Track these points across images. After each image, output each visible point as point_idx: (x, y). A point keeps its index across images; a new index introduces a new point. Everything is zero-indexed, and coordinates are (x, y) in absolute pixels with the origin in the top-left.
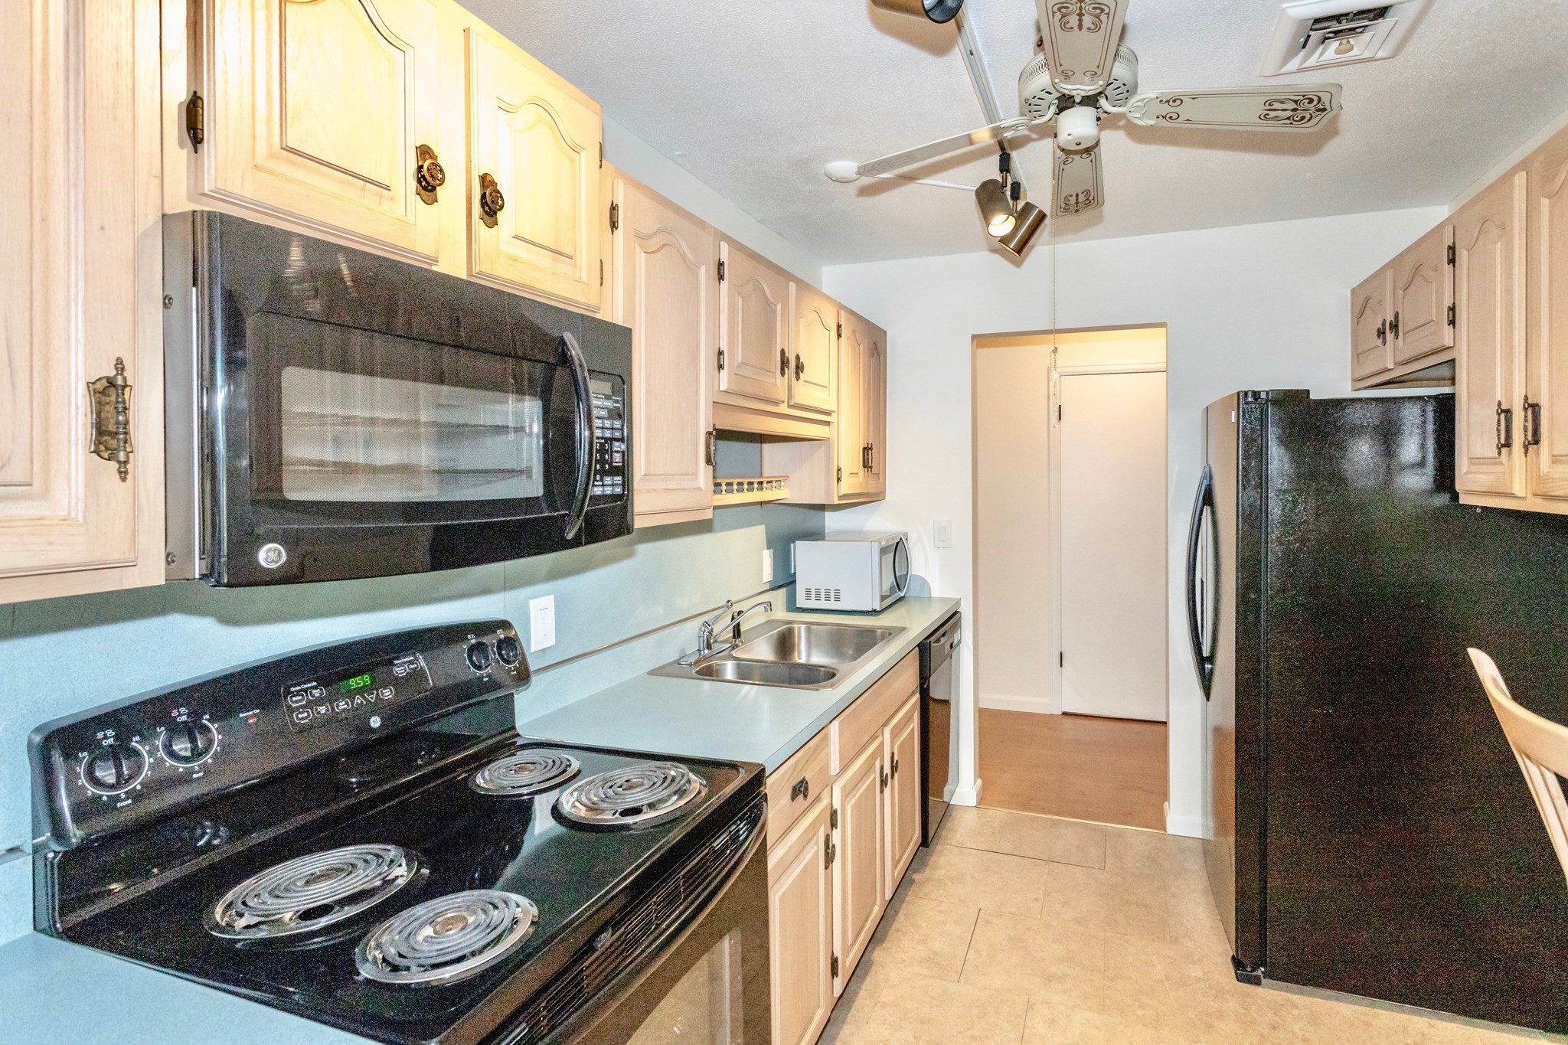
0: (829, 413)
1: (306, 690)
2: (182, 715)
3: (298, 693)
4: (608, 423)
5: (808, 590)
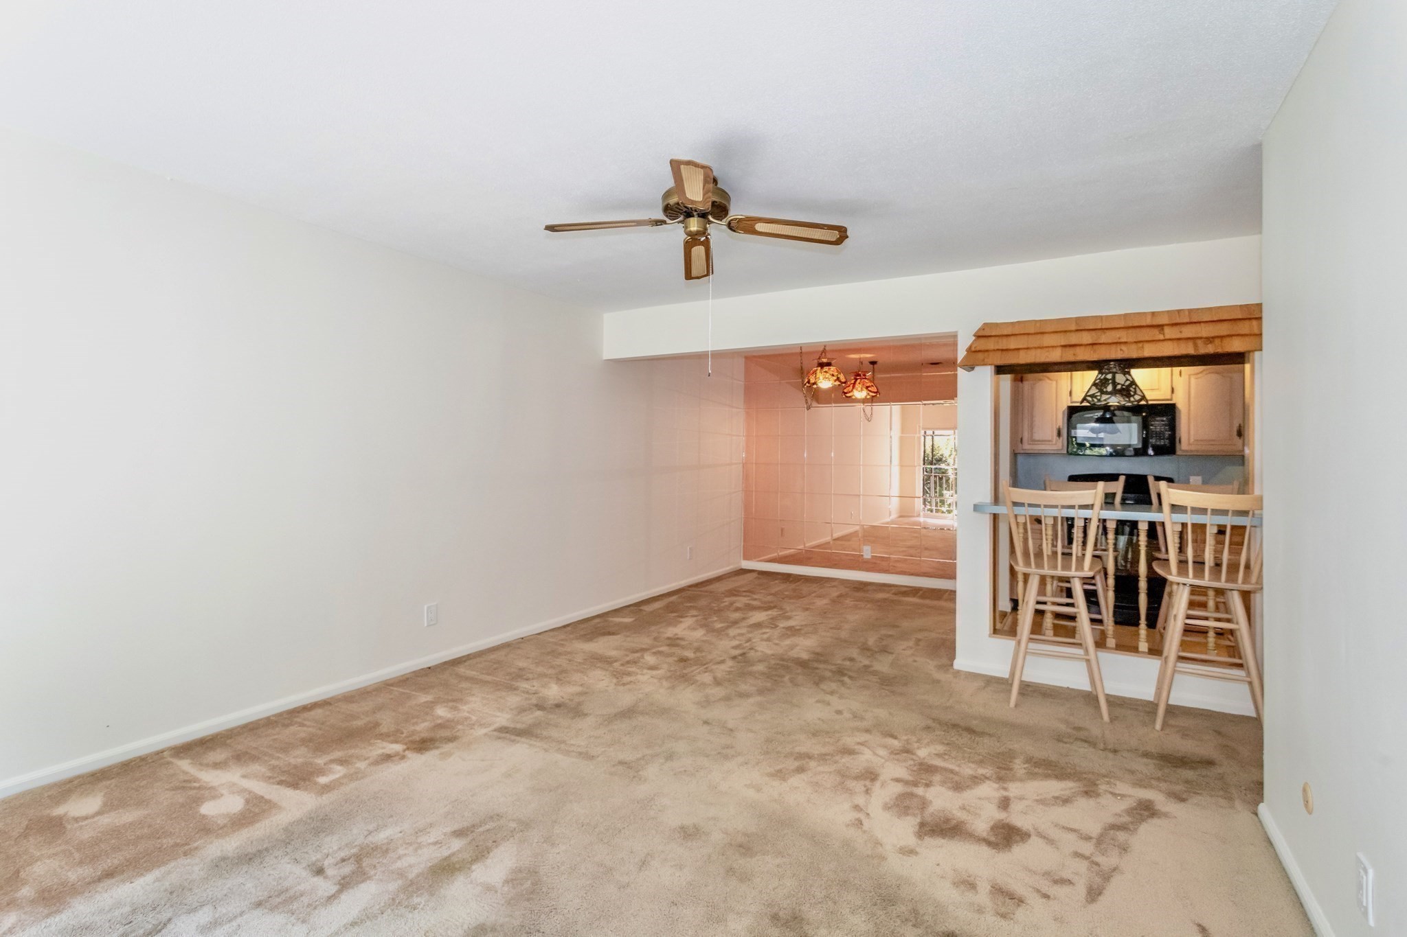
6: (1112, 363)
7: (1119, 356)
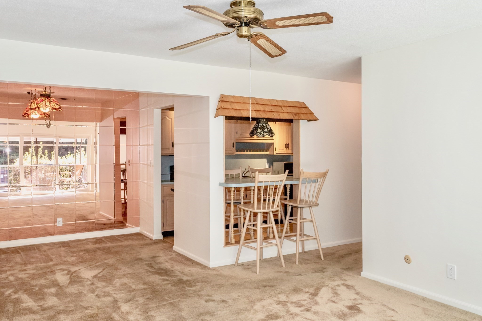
0: (273, 138)
6: (264, 119)
7: (267, 117)
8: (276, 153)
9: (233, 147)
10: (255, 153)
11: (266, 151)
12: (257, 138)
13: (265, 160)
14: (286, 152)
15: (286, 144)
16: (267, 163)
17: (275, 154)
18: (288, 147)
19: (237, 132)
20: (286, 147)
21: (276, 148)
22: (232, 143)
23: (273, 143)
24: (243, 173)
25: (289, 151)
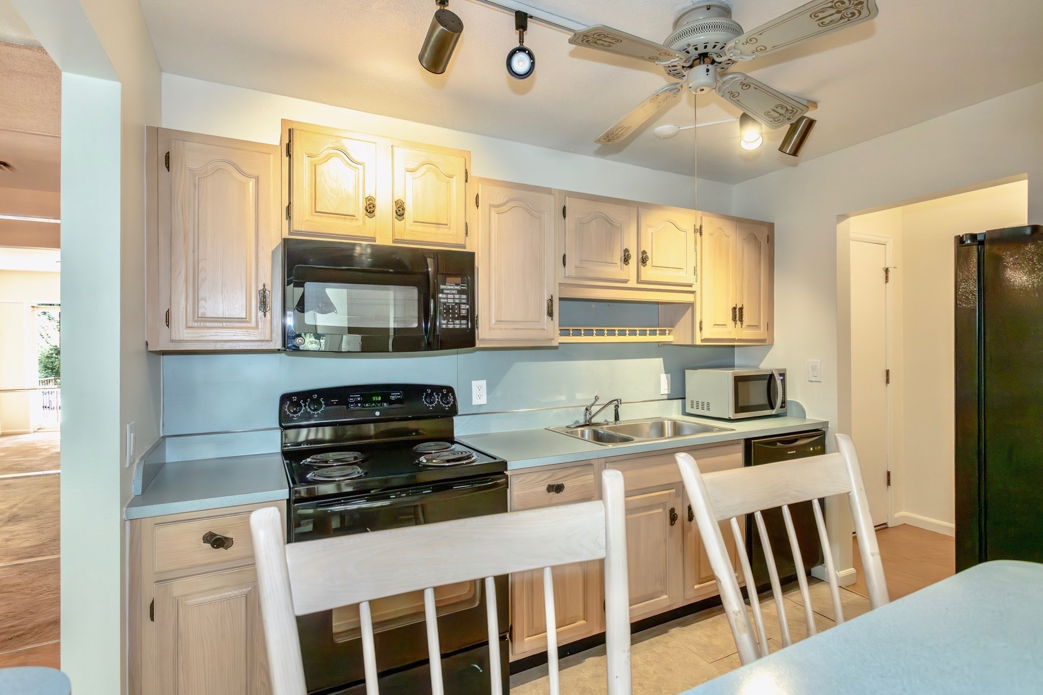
0: (690, 286)
1: (355, 397)
2: (315, 396)
3: (352, 398)
4: (457, 296)
5: (692, 402)
8: (702, 341)
9: (550, 314)
10: (628, 339)
11: (663, 333)
12: (638, 282)
13: (658, 363)
14: (732, 337)
15: (734, 309)
16: (666, 373)
17: (698, 342)
18: (741, 320)
19: (564, 256)
20: (734, 319)
21: (701, 322)
22: (546, 298)
23: (691, 305)
24: (587, 409)
25: (744, 331)
